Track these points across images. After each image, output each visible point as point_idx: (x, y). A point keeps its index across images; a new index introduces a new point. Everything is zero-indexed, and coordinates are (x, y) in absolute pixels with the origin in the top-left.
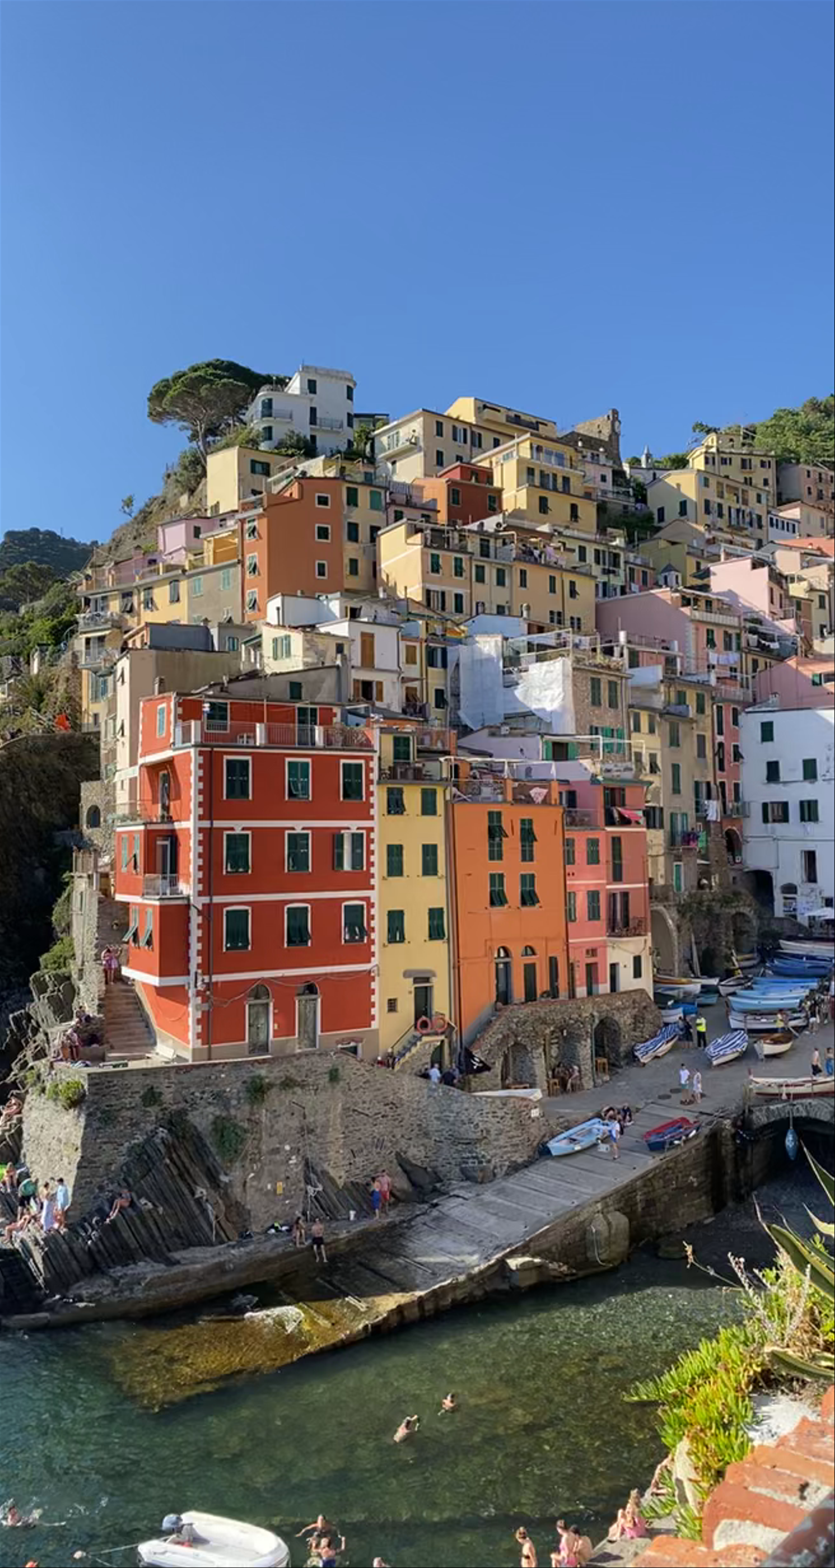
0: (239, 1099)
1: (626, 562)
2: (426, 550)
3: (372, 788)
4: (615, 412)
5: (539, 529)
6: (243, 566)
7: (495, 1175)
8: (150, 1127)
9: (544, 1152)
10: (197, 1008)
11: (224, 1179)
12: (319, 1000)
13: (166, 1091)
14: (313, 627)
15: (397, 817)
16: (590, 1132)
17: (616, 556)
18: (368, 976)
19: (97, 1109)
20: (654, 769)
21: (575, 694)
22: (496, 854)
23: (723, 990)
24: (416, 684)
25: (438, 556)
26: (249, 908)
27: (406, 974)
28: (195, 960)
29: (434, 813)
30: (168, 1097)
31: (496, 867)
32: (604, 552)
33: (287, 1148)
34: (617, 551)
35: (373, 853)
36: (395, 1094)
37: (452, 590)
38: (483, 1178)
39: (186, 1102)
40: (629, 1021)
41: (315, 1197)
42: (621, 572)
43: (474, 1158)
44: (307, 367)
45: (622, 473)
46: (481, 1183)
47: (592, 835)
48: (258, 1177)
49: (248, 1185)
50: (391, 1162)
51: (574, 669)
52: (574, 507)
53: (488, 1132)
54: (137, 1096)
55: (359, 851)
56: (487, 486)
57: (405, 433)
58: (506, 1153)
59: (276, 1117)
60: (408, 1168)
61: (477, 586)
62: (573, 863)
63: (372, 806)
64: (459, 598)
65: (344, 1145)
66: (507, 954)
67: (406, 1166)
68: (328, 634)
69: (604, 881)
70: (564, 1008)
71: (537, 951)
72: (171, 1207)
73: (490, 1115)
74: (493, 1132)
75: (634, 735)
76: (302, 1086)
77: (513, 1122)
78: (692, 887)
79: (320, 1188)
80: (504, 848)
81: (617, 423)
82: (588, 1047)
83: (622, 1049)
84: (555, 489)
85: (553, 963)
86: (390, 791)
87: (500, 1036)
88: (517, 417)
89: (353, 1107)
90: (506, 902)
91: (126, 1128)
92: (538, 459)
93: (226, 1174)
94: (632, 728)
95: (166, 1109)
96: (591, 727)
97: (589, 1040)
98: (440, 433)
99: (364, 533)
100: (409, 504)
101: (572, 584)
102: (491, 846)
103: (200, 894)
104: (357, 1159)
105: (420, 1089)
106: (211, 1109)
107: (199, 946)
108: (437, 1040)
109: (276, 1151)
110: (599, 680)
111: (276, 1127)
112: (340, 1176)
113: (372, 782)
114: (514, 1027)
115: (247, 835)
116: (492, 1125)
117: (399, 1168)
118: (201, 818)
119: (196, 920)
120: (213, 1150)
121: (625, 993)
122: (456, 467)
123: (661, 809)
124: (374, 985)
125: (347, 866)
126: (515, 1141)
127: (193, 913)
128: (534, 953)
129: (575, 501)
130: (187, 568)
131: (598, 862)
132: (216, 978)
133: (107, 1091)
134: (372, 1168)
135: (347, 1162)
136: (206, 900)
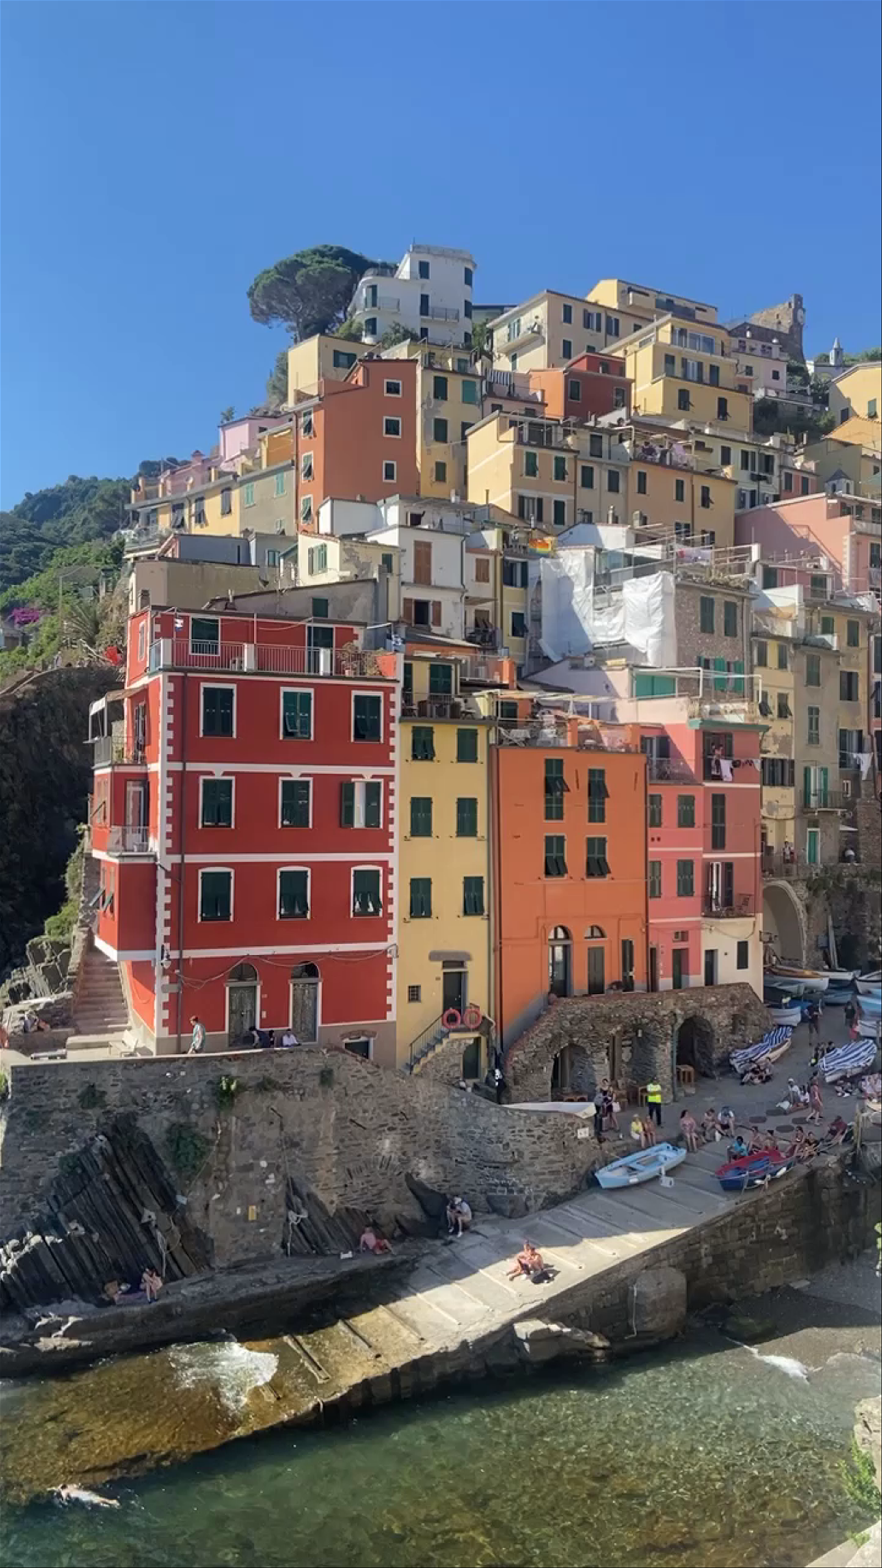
0: (202, 1103)
1: (781, 467)
2: (521, 447)
3: (393, 727)
4: (799, 299)
5: (672, 426)
6: (297, 469)
7: (527, 1208)
8: (88, 1134)
9: (593, 1183)
10: (164, 989)
11: (182, 1200)
12: (320, 984)
13: (111, 1090)
14: (361, 536)
15: (426, 764)
16: (655, 1159)
17: (768, 460)
18: (383, 958)
19: (22, 1109)
20: (783, 712)
21: (678, 616)
22: (554, 811)
23: (861, 986)
24: (487, 606)
25: (535, 455)
26: (232, 871)
27: (434, 956)
28: (162, 931)
29: (474, 759)
30: (113, 1097)
31: (554, 828)
32: (753, 453)
33: (264, 1164)
34: (770, 453)
35: (392, 807)
36: (406, 1102)
37: (551, 496)
38: (513, 1210)
39: (137, 1104)
40: (725, 1022)
41: (299, 1225)
42: (775, 479)
43: (503, 1185)
44: (419, 247)
45: (802, 371)
46: (510, 1217)
47: (687, 791)
48: (224, 1197)
49: (211, 1206)
50: (400, 1185)
51: (678, 586)
52: (722, 403)
53: (521, 1154)
54: (74, 1096)
55: (374, 804)
56: (616, 377)
57: (527, 320)
58: (542, 1181)
59: (249, 1126)
60: (421, 1193)
61: (583, 492)
62: (659, 825)
63: (392, 749)
64: (559, 506)
65: (337, 1164)
66: (567, 936)
67: (418, 1190)
68: (375, 543)
69: (701, 849)
70: (635, 1004)
71: (606, 932)
72: (110, 1232)
73: (524, 1134)
74: (527, 1156)
75: (757, 669)
76: (285, 1089)
77: (553, 1144)
78: (831, 859)
79: (305, 1215)
80: (565, 805)
81: (800, 312)
82: (667, 1052)
83: (714, 1056)
84: (700, 380)
85: (627, 947)
86: (416, 731)
87: (550, 1036)
88: (670, 302)
89: (350, 1117)
90: (566, 872)
91: (58, 1133)
92: (680, 344)
93: (183, 1195)
94: (755, 661)
95: (109, 1112)
96: (699, 658)
97: (669, 1044)
98: (568, 318)
99: (453, 431)
100: (511, 396)
101: (705, 490)
102: (547, 801)
103: (169, 851)
104: (355, 1181)
105: (440, 1097)
106: (166, 1114)
107: (167, 915)
108: (469, 1037)
109: (249, 1168)
110: (712, 600)
111: (250, 1138)
112: (331, 1200)
113: (393, 719)
114: (568, 1025)
115: (230, 782)
116: (526, 1145)
117: (410, 1194)
118: (170, 759)
119: (163, 883)
120: (167, 1164)
121: (721, 986)
122: (583, 358)
123: (792, 763)
124: (390, 969)
125: (359, 821)
126: (556, 1167)
127: (161, 874)
128: (603, 935)
129: (724, 394)
130: (239, 473)
131: (692, 824)
132: (188, 954)
133: (36, 1088)
134: (375, 1192)
135: (342, 1184)
136: (176, 859)
